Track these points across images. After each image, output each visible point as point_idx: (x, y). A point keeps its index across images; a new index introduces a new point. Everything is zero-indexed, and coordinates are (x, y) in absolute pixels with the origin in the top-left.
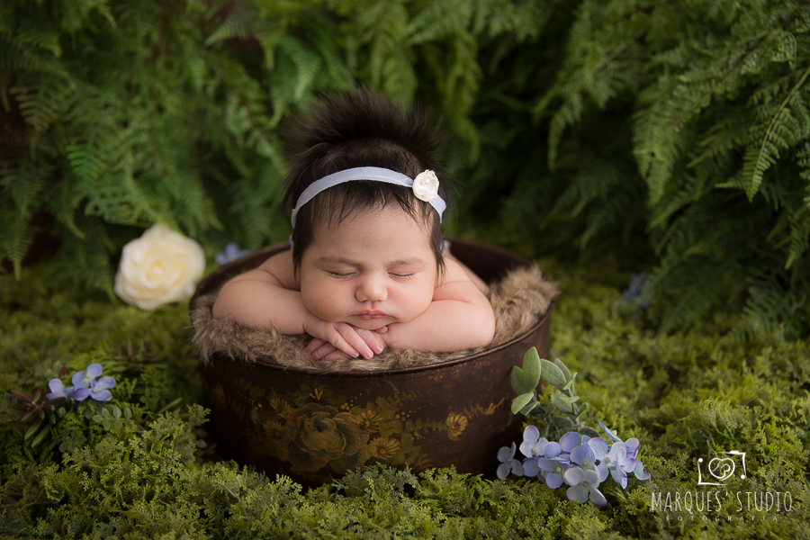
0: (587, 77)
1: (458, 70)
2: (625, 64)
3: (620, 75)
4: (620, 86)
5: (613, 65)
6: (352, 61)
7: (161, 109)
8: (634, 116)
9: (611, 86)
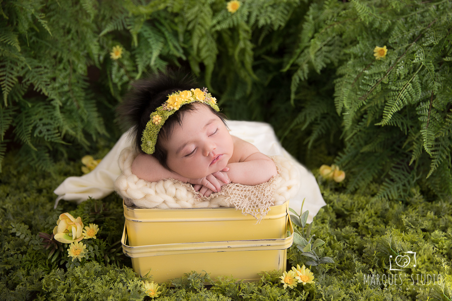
0: (311, 54)
1: (241, 45)
2: (331, 48)
3: (328, 55)
4: (328, 61)
5: (325, 49)
6: (181, 38)
7: (74, 71)
8: (335, 81)
9: (323, 61)
